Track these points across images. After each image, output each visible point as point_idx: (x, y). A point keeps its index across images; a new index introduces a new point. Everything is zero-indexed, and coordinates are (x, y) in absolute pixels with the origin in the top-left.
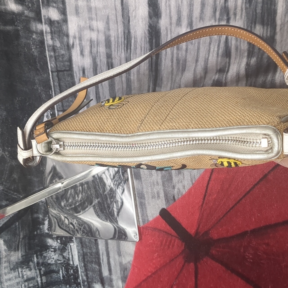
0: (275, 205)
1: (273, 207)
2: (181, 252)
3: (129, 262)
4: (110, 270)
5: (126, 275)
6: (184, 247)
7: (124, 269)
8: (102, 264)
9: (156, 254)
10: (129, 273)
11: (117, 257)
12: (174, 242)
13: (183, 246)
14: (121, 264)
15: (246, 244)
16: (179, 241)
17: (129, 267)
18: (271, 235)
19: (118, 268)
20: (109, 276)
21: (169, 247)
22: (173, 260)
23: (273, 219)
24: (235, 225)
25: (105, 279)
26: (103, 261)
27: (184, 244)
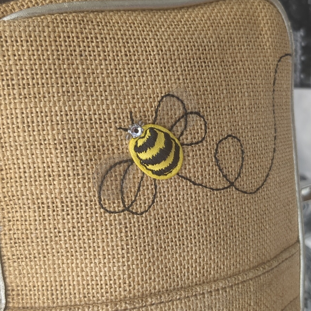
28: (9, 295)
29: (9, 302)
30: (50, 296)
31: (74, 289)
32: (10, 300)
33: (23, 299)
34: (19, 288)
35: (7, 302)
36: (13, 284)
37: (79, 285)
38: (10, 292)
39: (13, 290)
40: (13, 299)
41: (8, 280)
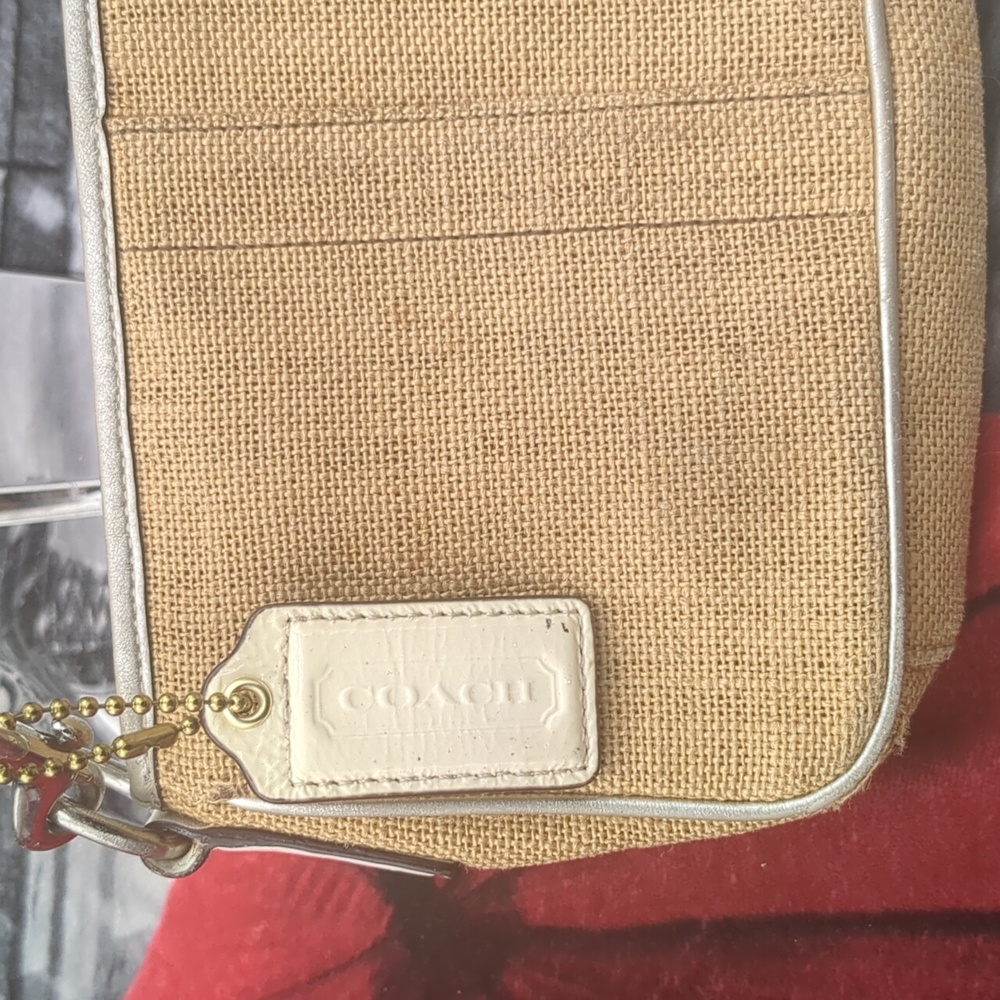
0: (855, 837)
1: (842, 843)
2: (369, 945)
3: (139, 936)
4: (55, 951)
5: (114, 990)
6: (389, 927)
7: (112, 963)
8: (29, 916)
9: (261, 927)
10: (128, 983)
11: (94, 897)
12: (350, 892)
13: (384, 923)
14: (104, 934)
15: (677, 982)
16: (374, 890)
17: (137, 956)
18: (808, 967)
19: (90, 951)
20: (46, 978)
21: (320, 909)
22: (327, 974)
23: (834, 892)
24: (637, 879)
25: (28, 984)
26: (35, 902)
27: (389, 910)
28: (113, 93)
29: (113, 107)
30: (190, 95)
31: (237, 82)
32: (116, 103)
33: (138, 100)
34: (131, 81)
35: (108, 105)
36: (121, 73)
37: (245, 74)
38: (114, 89)
39: (120, 85)
40: (120, 100)
41: (111, 62)
